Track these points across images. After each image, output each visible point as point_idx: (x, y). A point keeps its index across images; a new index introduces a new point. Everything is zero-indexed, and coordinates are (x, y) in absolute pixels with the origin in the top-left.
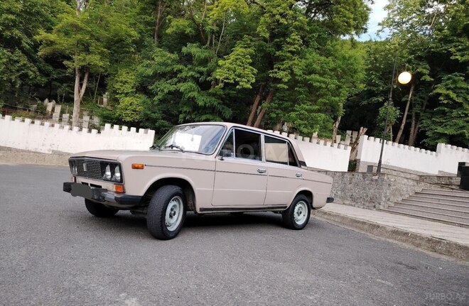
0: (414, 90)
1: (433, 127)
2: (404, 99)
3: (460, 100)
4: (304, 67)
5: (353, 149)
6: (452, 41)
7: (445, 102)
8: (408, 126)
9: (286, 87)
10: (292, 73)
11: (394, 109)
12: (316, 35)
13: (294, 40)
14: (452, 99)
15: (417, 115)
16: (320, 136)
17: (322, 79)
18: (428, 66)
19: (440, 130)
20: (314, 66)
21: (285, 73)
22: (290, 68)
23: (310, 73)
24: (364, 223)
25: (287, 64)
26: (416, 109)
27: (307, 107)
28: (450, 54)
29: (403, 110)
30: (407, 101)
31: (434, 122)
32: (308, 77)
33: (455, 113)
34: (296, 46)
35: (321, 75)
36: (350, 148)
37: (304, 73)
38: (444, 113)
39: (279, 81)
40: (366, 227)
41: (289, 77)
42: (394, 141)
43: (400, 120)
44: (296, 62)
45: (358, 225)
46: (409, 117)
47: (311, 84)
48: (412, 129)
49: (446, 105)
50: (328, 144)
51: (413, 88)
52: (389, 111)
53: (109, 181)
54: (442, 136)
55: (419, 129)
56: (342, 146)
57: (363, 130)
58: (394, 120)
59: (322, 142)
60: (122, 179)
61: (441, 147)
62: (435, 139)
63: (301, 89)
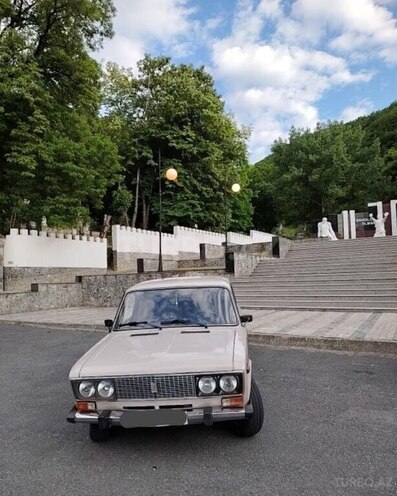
1: (163, 210)
2: (133, 183)
4: (54, 153)
6: (167, 129)
7: (170, 186)
8: (140, 209)
9: (33, 176)
10: (39, 159)
11: (128, 193)
12: (59, 114)
13: (39, 119)
15: (147, 198)
17: (78, 168)
18: (151, 151)
19: (170, 213)
20: (69, 153)
21: (29, 158)
22: (35, 153)
23: (64, 161)
25: (30, 147)
26: (146, 193)
27: (64, 200)
28: (167, 141)
29: (134, 194)
30: (136, 184)
31: (164, 205)
32: (61, 165)
33: (179, 196)
34: (42, 127)
35: (76, 163)
37: (55, 160)
38: (170, 196)
39: (24, 168)
41: (36, 164)
42: (131, 225)
43: (133, 203)
44: (42, 145)
46: (140, 200)
47: (67, 174)
48: (144, 212)
49: (171, 189)
50: (84, 238)
51: (139, 171)
52: (125, 195)
53: (210, 395)
54: (173, 218)
55: (151, 212)
56: (98, 239)
57: (107, 218)
58: (129, 205)
59: (77, 237)
60: (240, 389)
61: (177, 229)
62: (167, 222)
63: (53, 179)
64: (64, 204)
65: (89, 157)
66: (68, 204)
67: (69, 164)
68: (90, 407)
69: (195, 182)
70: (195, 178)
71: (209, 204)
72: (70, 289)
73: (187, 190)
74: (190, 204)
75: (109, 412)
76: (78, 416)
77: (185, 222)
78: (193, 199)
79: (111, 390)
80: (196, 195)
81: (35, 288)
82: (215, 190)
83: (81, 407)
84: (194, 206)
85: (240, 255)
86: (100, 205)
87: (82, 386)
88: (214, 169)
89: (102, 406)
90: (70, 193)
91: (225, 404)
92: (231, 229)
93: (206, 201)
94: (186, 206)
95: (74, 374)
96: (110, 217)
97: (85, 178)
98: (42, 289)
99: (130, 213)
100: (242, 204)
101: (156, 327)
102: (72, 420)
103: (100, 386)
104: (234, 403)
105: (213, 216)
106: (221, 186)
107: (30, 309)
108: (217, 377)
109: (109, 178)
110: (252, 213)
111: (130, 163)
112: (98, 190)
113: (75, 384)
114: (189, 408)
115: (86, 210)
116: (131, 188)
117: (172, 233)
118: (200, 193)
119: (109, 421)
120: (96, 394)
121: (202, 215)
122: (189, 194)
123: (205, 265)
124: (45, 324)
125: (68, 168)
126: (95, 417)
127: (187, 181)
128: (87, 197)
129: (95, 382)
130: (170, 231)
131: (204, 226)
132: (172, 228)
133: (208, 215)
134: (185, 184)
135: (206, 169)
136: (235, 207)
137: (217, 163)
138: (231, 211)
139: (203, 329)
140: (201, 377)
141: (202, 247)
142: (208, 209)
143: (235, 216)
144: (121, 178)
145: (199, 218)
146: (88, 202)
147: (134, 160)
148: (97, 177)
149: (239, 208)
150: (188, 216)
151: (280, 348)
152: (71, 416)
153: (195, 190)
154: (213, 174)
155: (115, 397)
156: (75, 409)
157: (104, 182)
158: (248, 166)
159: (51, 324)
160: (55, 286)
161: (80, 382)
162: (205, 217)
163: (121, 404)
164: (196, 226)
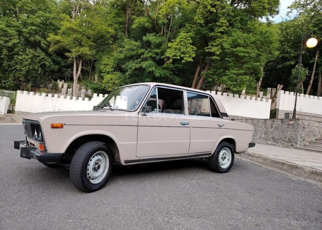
0: (319, 54)
2: (311, 62)
4: (231, 43)
5: (273, 101)
9: (218, 58)
10: (223, 48)
11: (304, 69)
16: (247, 93)
17: (245, 50)
20: (239, 41)
21: (217, 48)
22: (221, 44)
23: (236, 47)
24: (283, 164)
25: (218, 41)
27: (235, 72)
29: (311, 70)
30: (314, 63)
32: (234, 50)
34: (224, 28)
35: (244, 47)
36: (270, 101)
37: (231, 47)
39: (213, 54)
40: (285, 167)
41: (221, 51)
43: (309, 77)
44: (225, 39)
45: (278, 165)
46: (316, 74)
47: (237, 55)
48: (319, 84)
50: (253, 98)
56: (264, 99)
57: (279, 87)
58: (304, 78)
59: (248, 98)
60: (42, 138)
63: (230, 59)
64: (235, 74)
65: (254, 42)
67: (239, 48)
96: (282, 86)
97: (249, 56)
116: (309, 66)
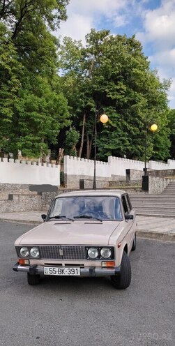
1: (101, 144)
2: (81, 125)
3: (114, 125)
4: (24, 106)
5: (61, 167)
6: (106, 85)
7: (107, 127)
8: (85, 143)
9: (11, 121)
10: (14, 110)
11: (76, 132)
13: (14, 82)
14: (110, 125)
15: (90, 136)
16: (24, 155)
17: (40, 115)
18: (93, 101)
19: (106, 146)
20: (35, 105)
21: (8, 109)
22: (12, 105)
23: (31, 111)
25: (9, 102)
26: (89, 132)
28: (106, 93)
29: (81, 133)
31: (102, 141)
32: (29, 114)
33: (113, 134)
34: (17, 88)
35: (39, 112)
36: (59, 166)
37: (25, 111)
38: (106, 134)
39: (5, 116)
41: (12, 113)
42: (78, 156)
43: (80, 140)
44: (16, 100)
46: (85, 137)
47: (33, 120)
48: (88, 146)
49: (108, 129)
50: (45, 164)
51: (85, 116)
52: (74, 134)
53: (95, 259)
54: (108, 150)
55: (93, 146)
56: (54, 165)
57: (61, 151)
58: (77, 141)
59: (40, 164)
60: (113, 257)
61: (111, 158)
62: (104, 153)
63: (23, 124)
64: (31, 141)
65: (48, 108)
66: (33, 141)
67: (34, 113)
68: (26, 262)
69: (125, 123)
70: (126, 120)
71: (135, 140)
72: (33, 199)
73: (119, 129)
74: (121, 140)
75: (36, 266)
76: (19, 267)
77: (117, 153)
78: (123, 136)
79: (38, 253)
80: (126, 133)
81: (11, 197)
82: (140, 130)
83: (21, 262)
84: (123, 141)
85: (154, 178)
86: (55, 142)
87: (22, 250)
88: (140, 113)
89: (33, 262)
90: (35, 133)
91: (103, 265)
92: (153, 159)
93: (133, 137)
94: (118, 141)
95: (18, 242)
96: (63, 150)
97: (45, 122)
98: (15, 198)
99: (78, 147)
100: (162, 140)
101: (70, 220)
102: (16, 270)
103: (32, 250)
104: (109, 265)
105: (138, 149)
106: (145, 126)
107: (7, 211)
108: (99, 248)
109: (61, 122)
110: (170, 146)
111: (78, 110)
112: (54, 131)
113: (18, 248)
114: (82, 266)
115: (45, 145)
116: (79, 129)
117: (107, 161)
118: (129, 131)
119: (36, 271)
120: (29, 255)
121: (129, 148)
122: (121, 132)
123: (128, 185)
124: (15, 220)
125: (33, 116)
126: (28, 268)
127: (119, 123)
128: (47, 136)
129: (29, 248)
130: (105, 160)
131: (131, 156)
132: (107, 157)
133: (134, 148)
134: (118, 125)
135: (134, 114)
136: (156, 141)
137: (142, 108)
138: (152, 144)
139: (99, 222)
140: (89, 248)
141: (128, 172)
142: (134, 143)
143: (155, 149)
144: (70, 122)
145: (128, 150)
146: (48, 139)
147: (81, 108)
148: (53, 122)
149: (159, 142)
150: (119, 149)
151: (166, 242)
152: (15, 267)
153: (125, 129)
154: (139, 117)
155: (40, 257)
156: (18, 264)
157: (58, 125)
158: (167, 111)
159: (19, 221)
160: (24, 197)
161: (21, 247)
162: (132, 149)
163: (43, 262)
164: (125, 156)
